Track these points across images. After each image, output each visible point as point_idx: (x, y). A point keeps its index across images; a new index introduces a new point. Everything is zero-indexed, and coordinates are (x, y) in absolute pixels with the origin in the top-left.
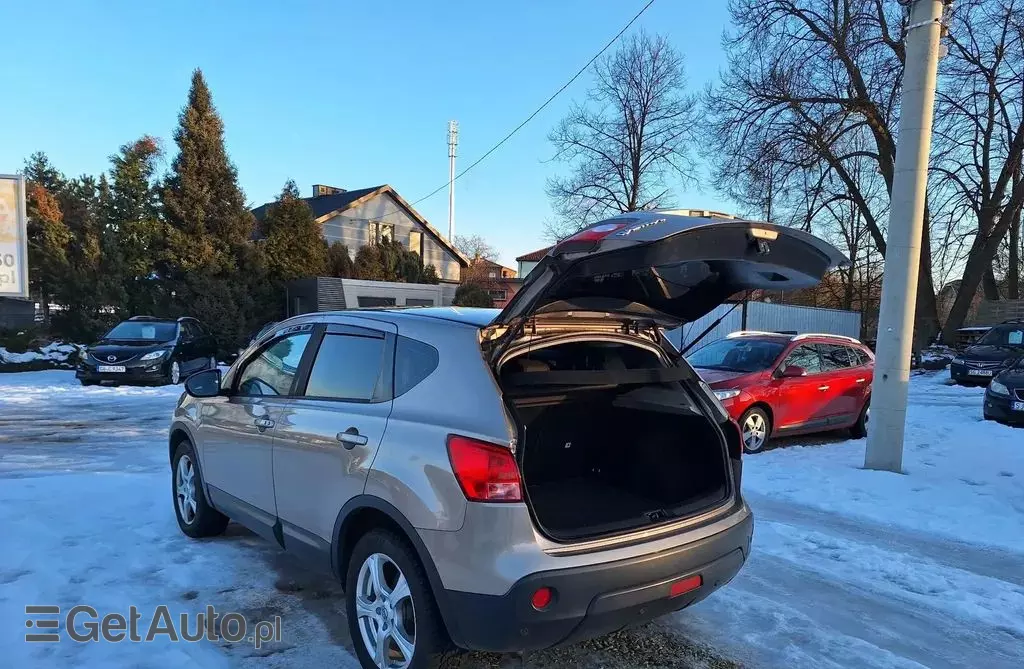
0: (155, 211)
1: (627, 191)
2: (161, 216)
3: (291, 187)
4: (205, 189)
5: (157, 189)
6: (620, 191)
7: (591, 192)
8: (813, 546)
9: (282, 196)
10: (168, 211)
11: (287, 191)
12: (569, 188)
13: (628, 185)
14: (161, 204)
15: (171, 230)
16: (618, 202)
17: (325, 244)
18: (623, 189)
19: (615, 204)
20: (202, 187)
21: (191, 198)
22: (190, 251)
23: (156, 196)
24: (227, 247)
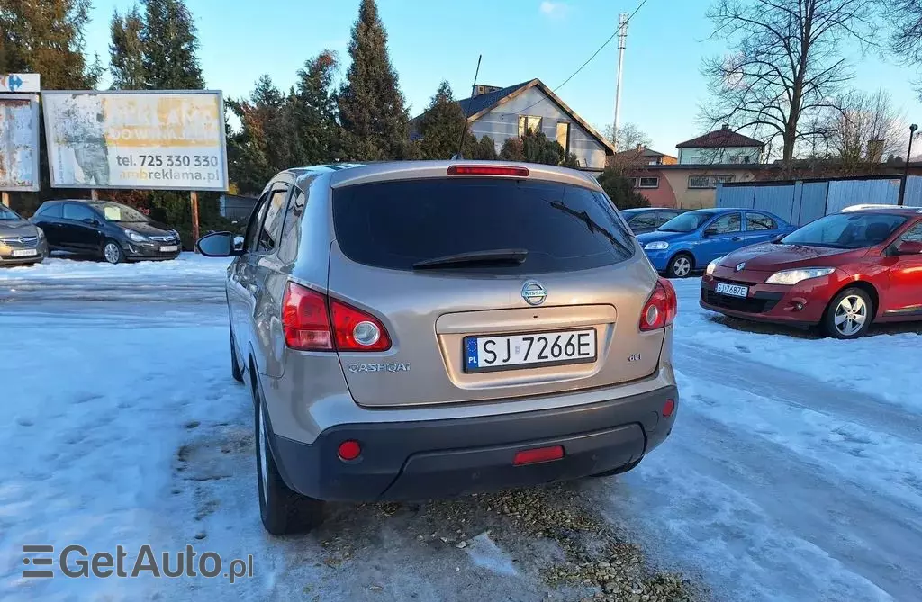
0: (332, 117)
1: (793, 65)
2: (338, 120)
3: (444, 88)
4: (371, 94)
5: (334, 97)
6: (785, 66)
7: (753, 69)
8: (835, 438)
9: (437, 96)
10: (342, 115)
11: (441, 91)
12: (726, 66)
13: (794, 58)
14: (338, 111)
15: (343, 132)
16: (782, 77)
17: (474, 139)
18: (789, 62)
19: (779, 80)
20: (368, 92)
21: (360, 104)
22: (359, 150)
23: (334, 104)
24: (388, 145)
